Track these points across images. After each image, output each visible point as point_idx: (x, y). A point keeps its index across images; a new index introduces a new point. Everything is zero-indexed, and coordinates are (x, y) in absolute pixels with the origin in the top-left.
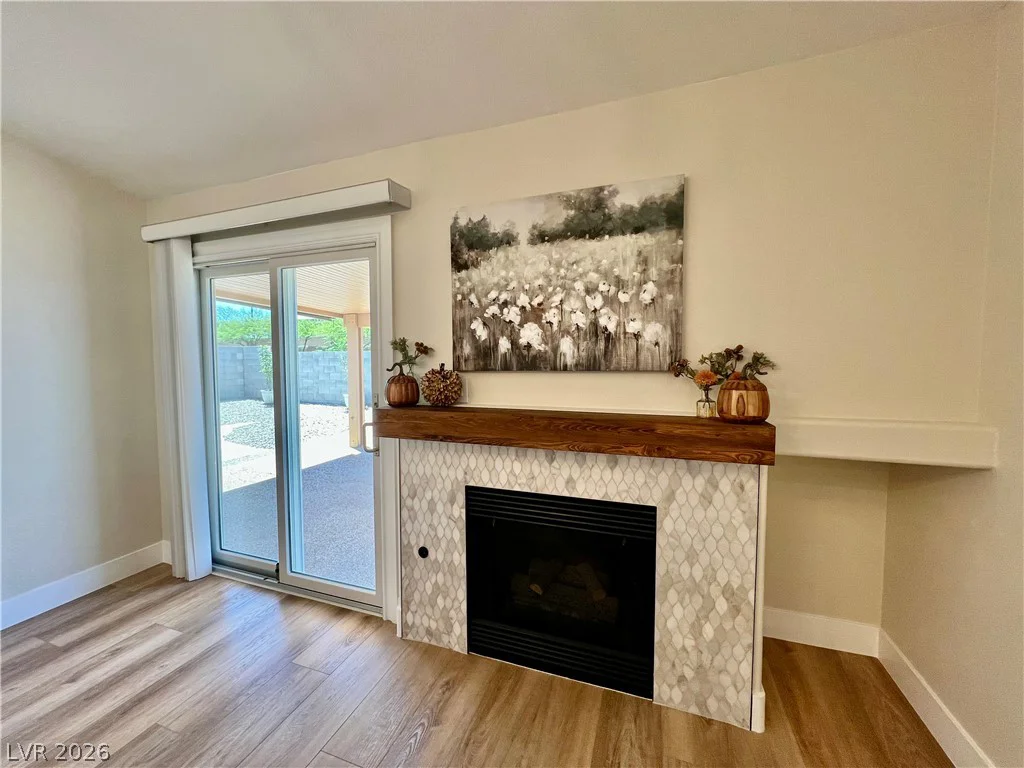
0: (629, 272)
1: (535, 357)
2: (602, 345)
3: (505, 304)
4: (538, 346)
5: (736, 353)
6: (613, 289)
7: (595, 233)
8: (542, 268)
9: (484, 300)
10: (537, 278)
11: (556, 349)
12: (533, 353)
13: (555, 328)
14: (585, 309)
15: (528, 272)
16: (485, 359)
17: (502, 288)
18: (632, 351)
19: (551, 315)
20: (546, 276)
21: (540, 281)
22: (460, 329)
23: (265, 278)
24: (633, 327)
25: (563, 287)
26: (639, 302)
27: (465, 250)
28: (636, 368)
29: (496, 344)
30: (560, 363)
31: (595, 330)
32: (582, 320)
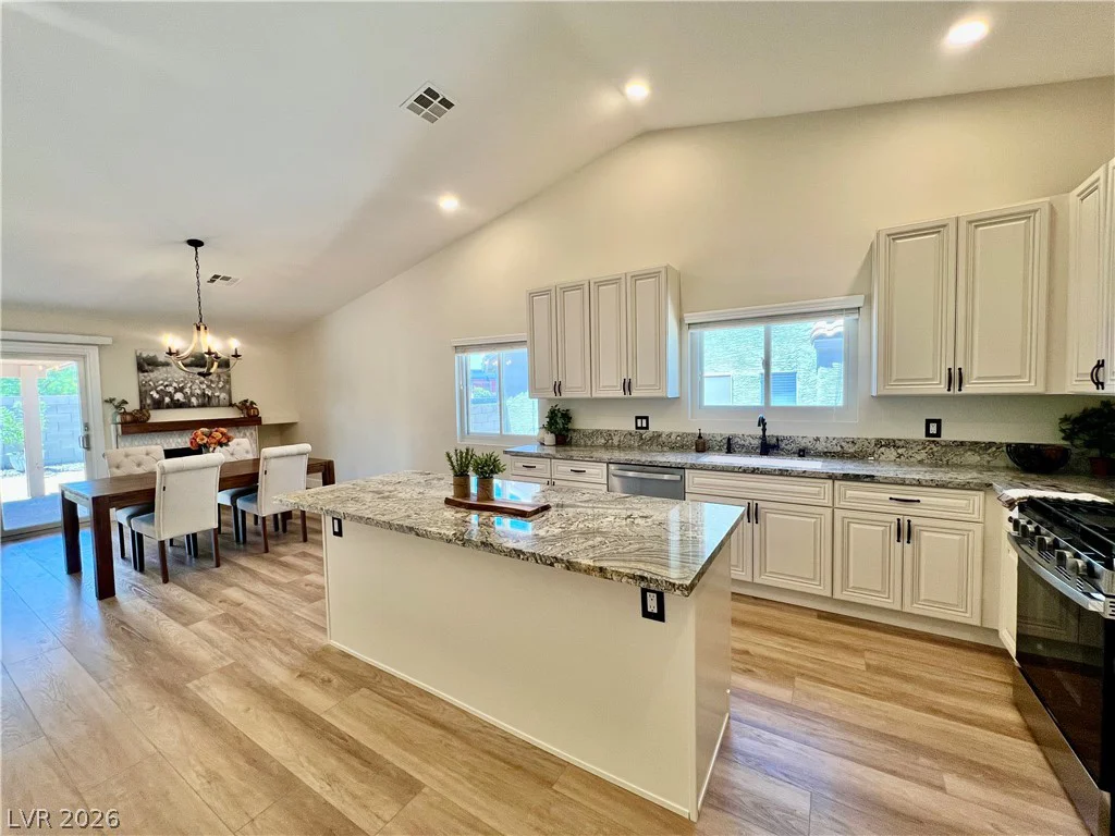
1: (181, 404)
2: (206, 399)
3: (167, 386)
4: (182, 400)
5: (246, 401)
6: (209, 383)
8: (182, 375)
9: (156, 384)
10: (180, 378)
11: (189, 401)
12: (180, 402)
13: (189, 394)
14: (200, 388)
15: (176, 376)
16: (158, 405)
17: (165, 381)
18: (217, 401)
19: (187, 390)
20: (184, 378)
21: (182, 379)
22: (143, 395)
24: (216, 394)
25: (191, 382)
26: (218, 387)
27: (144, 366)
28: (218, 406)
29: (163, 400)
30: (191, 405)
31: (204, 395)
32: (198, 391)
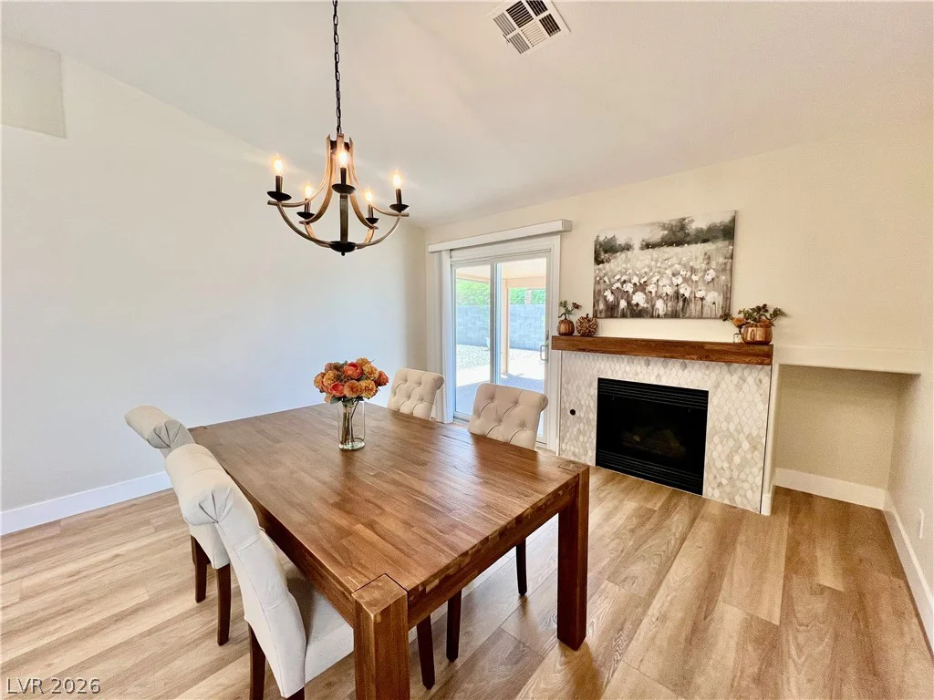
0: (699, 264)
1: (640, 310)
2: (681, 304)
3: (625, 282)
4: (643, 304)
5: (763, 309)
6: (689, 274)
7: (679, 243)
8: (647, 262)
9: (612, 280)
10: (644, 268)
11: (653, 306)
12: (639, 308)
13: (653, 295)
14: (671, 285)
15: (639, 265)
16: (612, 311)
17: (623, 274)
18: (699, 308)
19: (651, 288)
20: (649, 266)
21: (646, 270)
22: (598, 295)
23: (488, 268)
24: (699, 295)
25: (659, 273)
26: (704, 281)
27: (602, 253)
28: (701, 317)
29: (619, 304)
30: (655, 314)
31: (677, 295)
32: (670, 291)
